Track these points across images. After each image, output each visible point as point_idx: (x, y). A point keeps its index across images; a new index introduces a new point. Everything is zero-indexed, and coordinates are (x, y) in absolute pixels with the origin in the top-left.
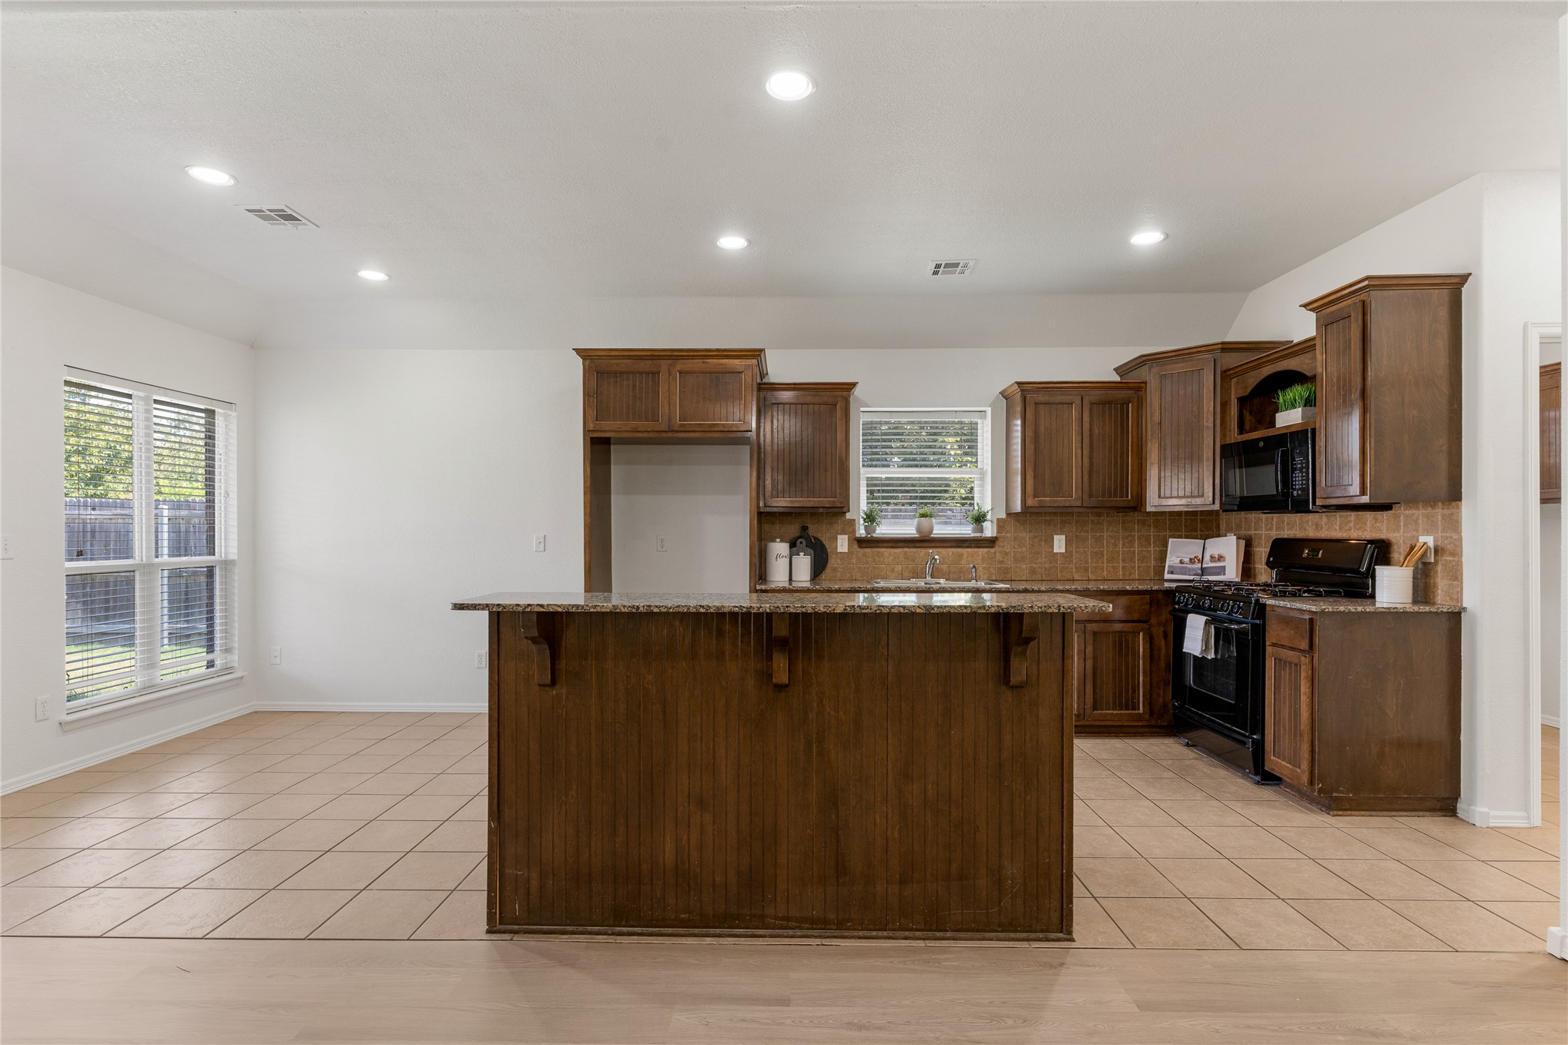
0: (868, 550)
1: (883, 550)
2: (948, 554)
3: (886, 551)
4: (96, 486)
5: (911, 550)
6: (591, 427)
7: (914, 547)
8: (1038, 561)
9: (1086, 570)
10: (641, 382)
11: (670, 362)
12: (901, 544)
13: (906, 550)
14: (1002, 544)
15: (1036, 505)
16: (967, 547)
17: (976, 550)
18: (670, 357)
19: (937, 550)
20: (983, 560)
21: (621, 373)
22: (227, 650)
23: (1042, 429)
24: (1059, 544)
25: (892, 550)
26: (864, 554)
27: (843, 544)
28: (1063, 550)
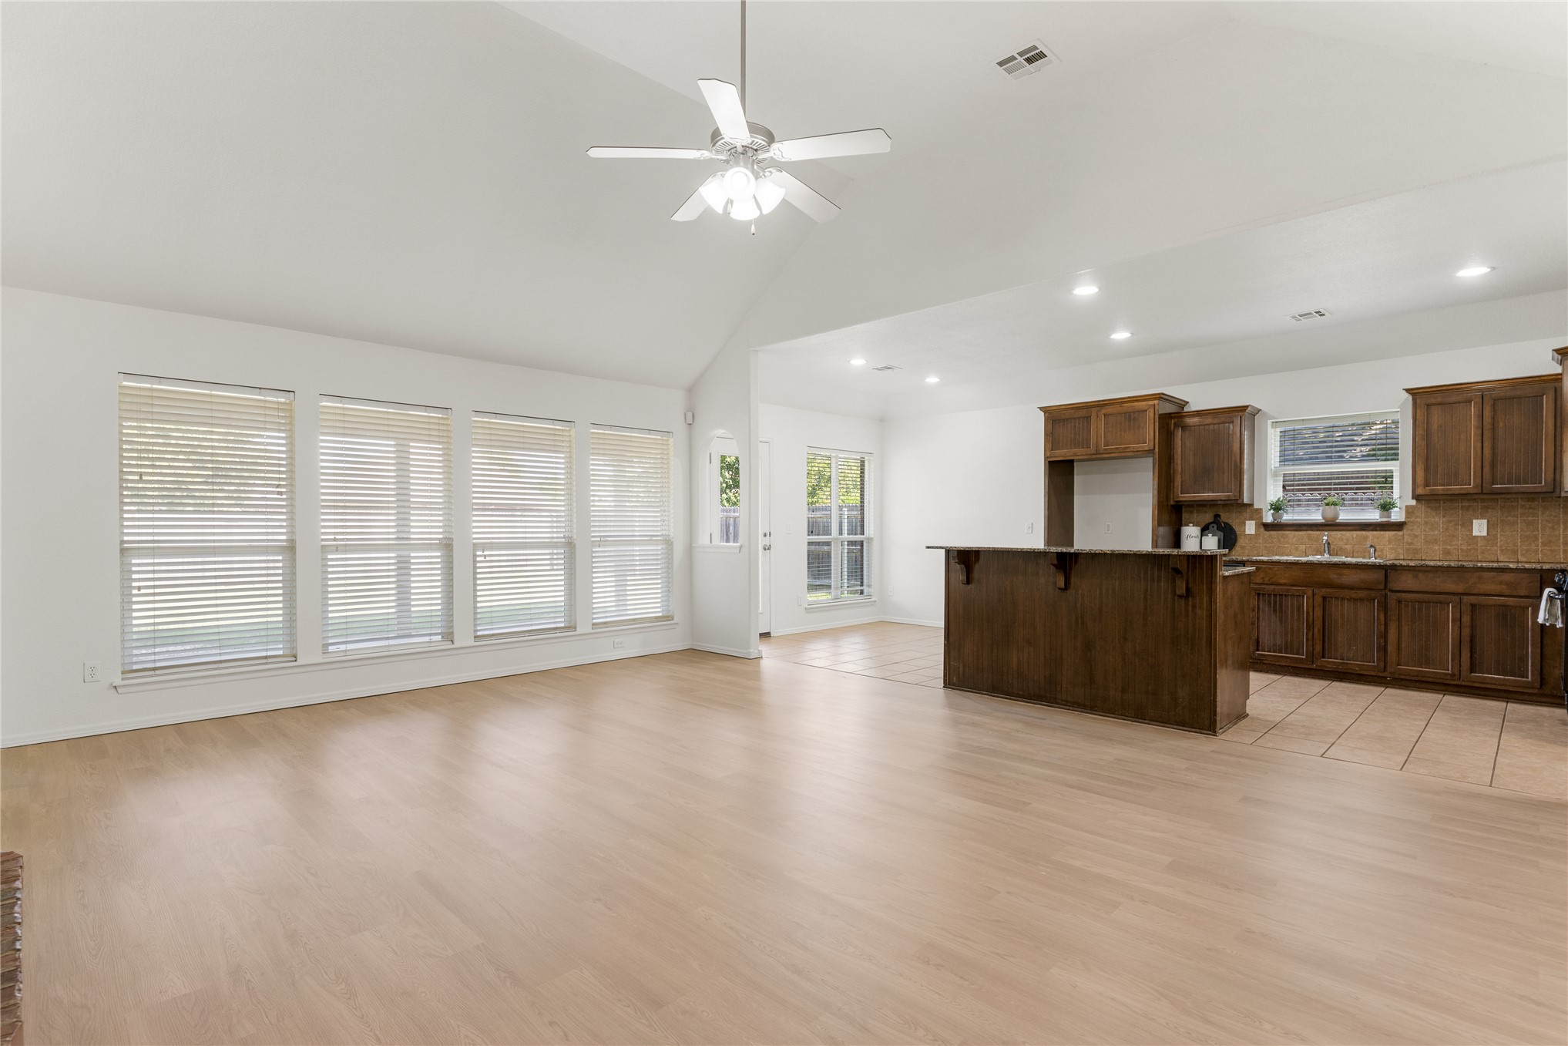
0: (1273, 533)
1: (1288, 532)
2: (1352, 536)
3: (1289, 534)
4: (813, 497)
5: (1315, 533)
6: (1048, 454)
7: (1317, 530)
8: (1454, 543)
9: (1515, 552)
10: (1079, 424)
11: (1098, 408)
12: (1305, 528)
13: (1310, 532)
14: (1411, 528)
15: (1427, 493)
16: (1372, 530)
17: (1382, 533)
18: (1098, 406)
19: (1341, 532)
20: (1390, 542)
21: (1067, 419)
22: (869, 586)
23: (1435, 427)
24: (1480, 528)
25: (1296, 533)
26: (1270, 536)
27: (1250, 528)
28: (1484, 533)
